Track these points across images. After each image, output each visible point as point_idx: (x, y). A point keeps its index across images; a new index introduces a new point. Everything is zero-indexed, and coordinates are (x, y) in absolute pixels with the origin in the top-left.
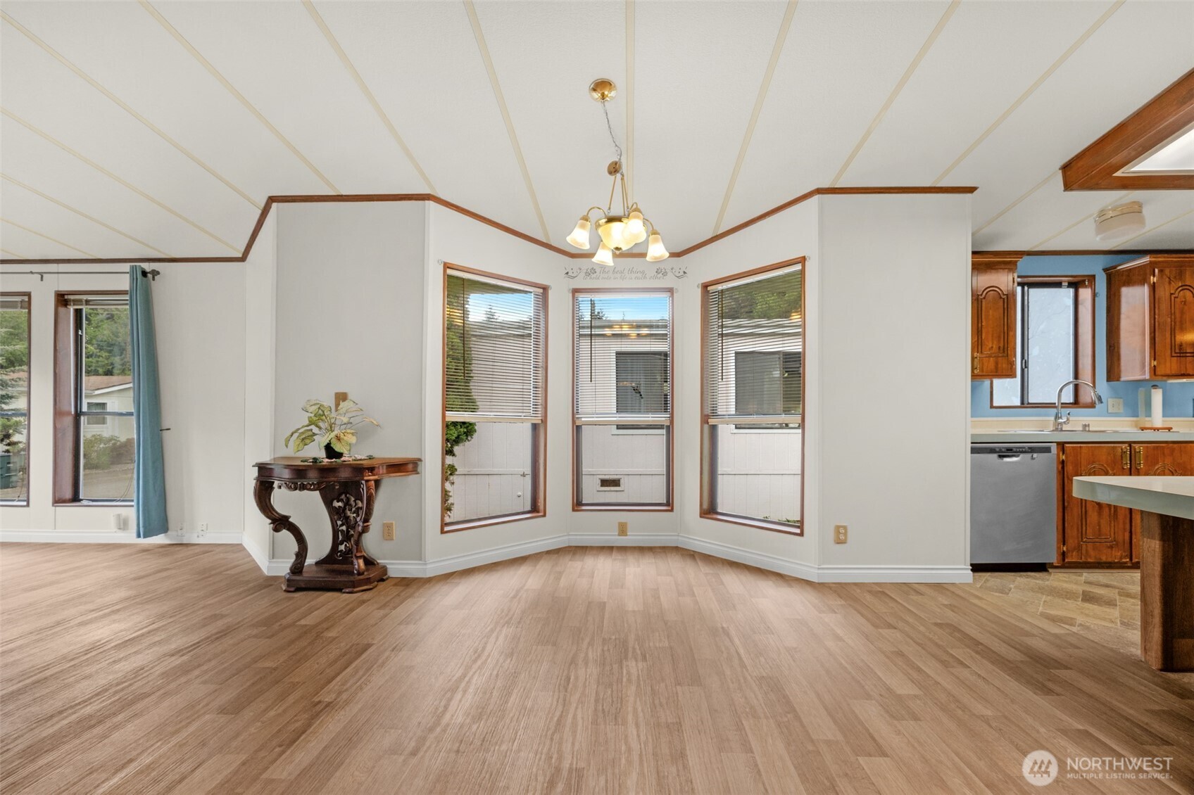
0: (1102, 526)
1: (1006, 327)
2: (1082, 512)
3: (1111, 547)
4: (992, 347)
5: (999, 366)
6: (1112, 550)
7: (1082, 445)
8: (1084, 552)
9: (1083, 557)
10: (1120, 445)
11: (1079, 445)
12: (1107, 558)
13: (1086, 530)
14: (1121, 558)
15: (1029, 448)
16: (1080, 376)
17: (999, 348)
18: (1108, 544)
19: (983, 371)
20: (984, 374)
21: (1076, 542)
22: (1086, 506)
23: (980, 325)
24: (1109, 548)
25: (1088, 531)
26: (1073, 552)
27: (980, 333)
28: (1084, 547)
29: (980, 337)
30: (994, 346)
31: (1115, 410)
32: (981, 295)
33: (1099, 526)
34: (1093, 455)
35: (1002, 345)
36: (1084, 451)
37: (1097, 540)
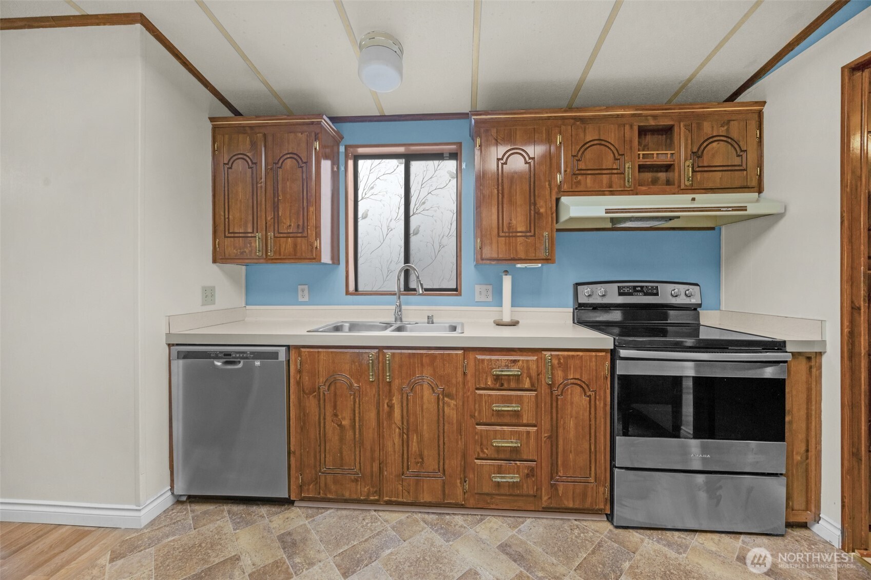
0: (345, 453)
1: (305, 201)
2: (320, 434)
3: (356, 480)
4: (290, 226)
5: (298, 247)
6: (357, 484)
7: (320, 350)
8: (322, 485)
9: (321, 492)
10: (367, 351)
11: (316, 350)
12: (350, 495)
13: (325, 457)
14: (368, 495)
15: (252, 353)
16: (412, 259)
17: (298, 226)
18: (353, 477)
19: (280, 254)
20: (282, 257)
21: (313, 472)
22: (325, 427)
23: (276, 199)
24: (353, 481)
25: (327, 459)
26: (309, 485)
27: (276, 209)
28: (323, 479)
29: (276, 213)
30: (292, 225)
31: (483, 299)
32: (277, 163)
33: (341, 453)
34: (333, 362)
35: (301, 223)
36: (322, 357)
37: (339, 471)
